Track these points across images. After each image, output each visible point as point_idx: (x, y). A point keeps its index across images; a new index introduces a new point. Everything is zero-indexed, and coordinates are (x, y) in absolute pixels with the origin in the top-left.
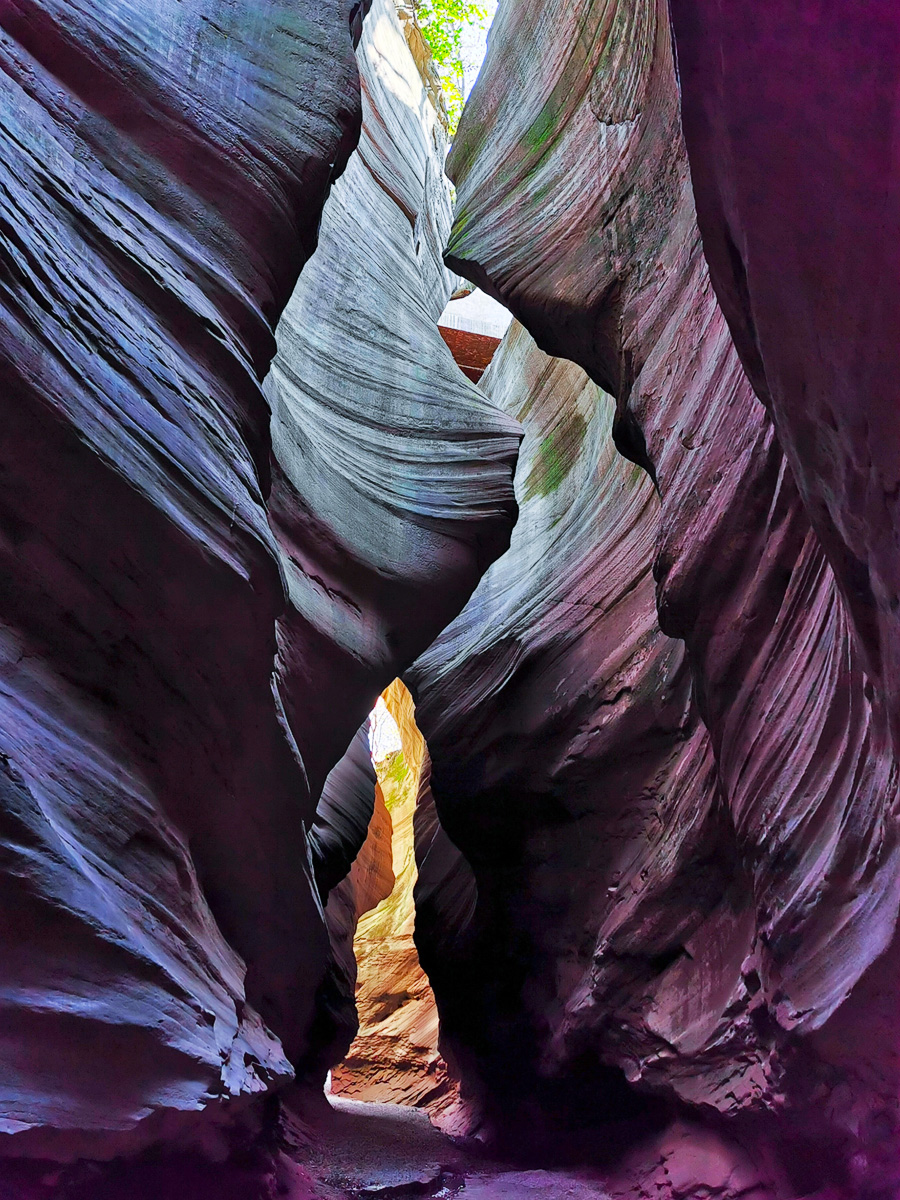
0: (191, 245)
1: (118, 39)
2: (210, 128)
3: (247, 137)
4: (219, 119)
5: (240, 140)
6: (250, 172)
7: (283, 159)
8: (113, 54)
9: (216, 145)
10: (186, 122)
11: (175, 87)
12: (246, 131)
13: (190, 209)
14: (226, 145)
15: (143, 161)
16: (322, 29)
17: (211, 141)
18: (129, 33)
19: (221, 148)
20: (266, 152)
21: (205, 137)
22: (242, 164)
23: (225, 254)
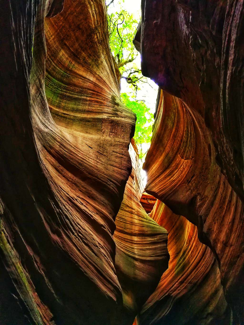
0: (97, 205)
1: (82, 161)
2: (101, 177)
3: (109, 178)
4: (103, 175)
5: (108, 179)
6: (110, 186)
7: (117, 181)
8: (81, 164)
9: (102, 181)
10: (96, 177)
11: (94, 169)
12: (109, 176)
13: (97, 196)
14: (105, 180)
15: (87, 187)
16: (122, 151)
17: (101, 180)
18: (84, 159)
19: (104, 181)
20: (113, 180)
21: (100, 179)
22: (108, 184)
23: (105, 206)
